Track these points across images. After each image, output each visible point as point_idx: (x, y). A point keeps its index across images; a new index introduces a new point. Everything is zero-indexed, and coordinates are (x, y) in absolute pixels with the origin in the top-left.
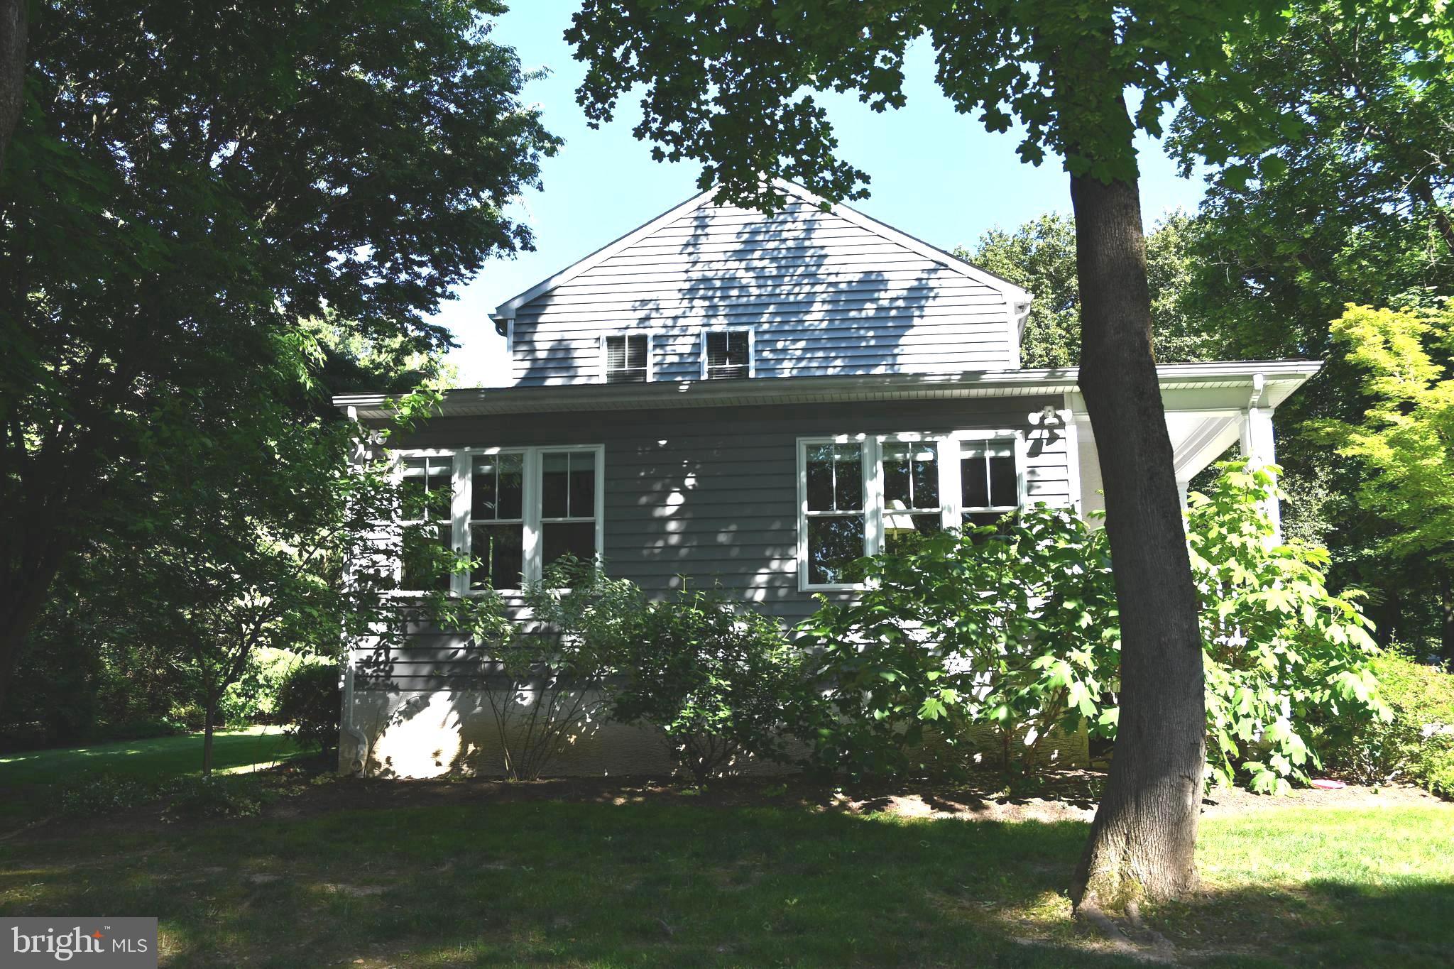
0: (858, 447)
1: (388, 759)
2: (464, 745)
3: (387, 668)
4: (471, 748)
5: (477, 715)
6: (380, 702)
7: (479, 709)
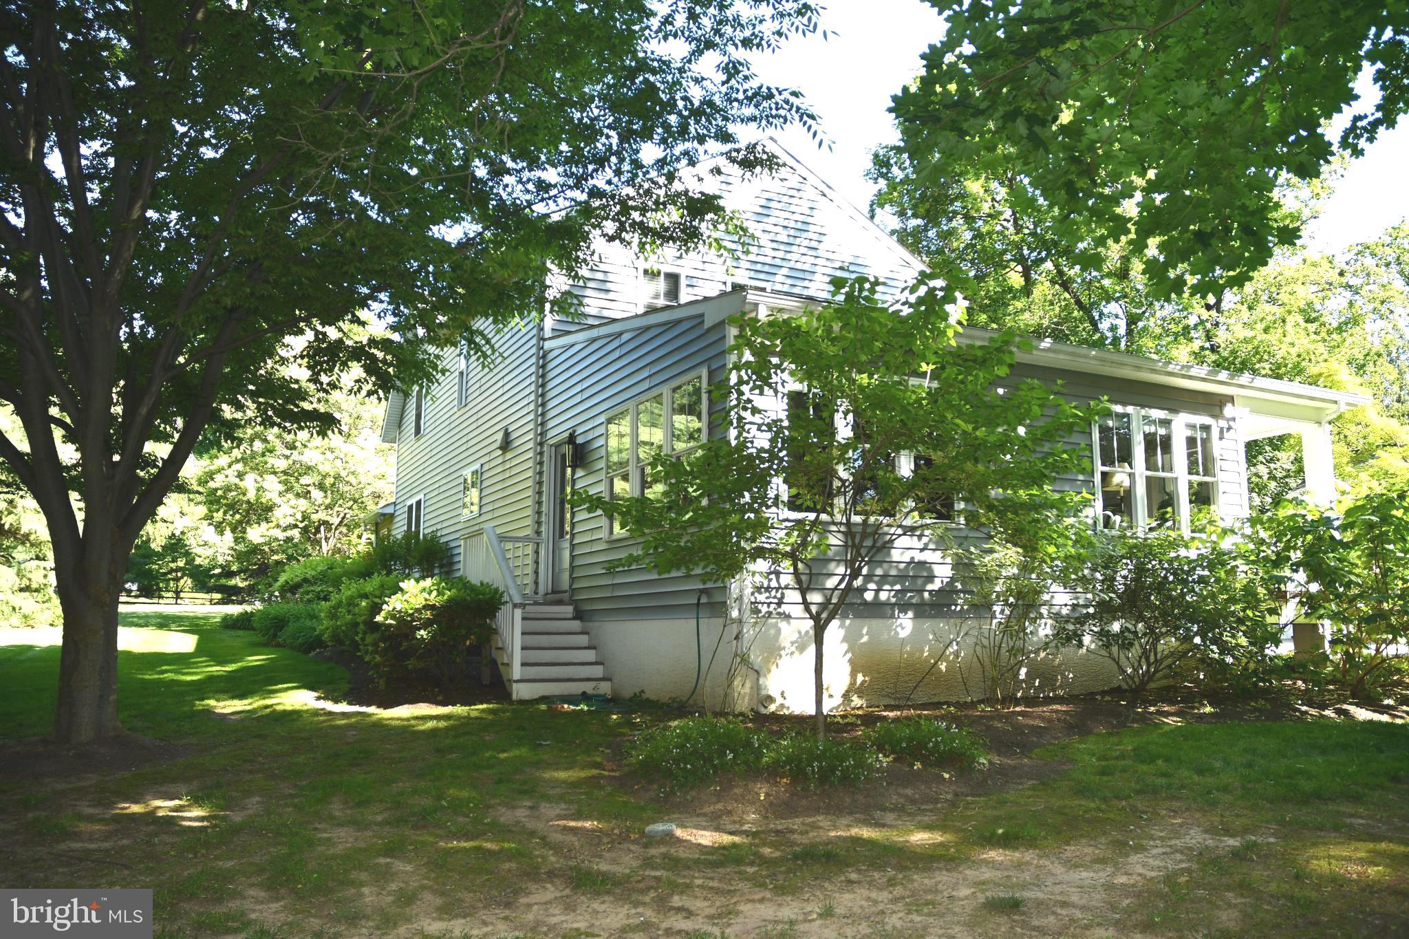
0: (1128, 415)
1: (782, 694)
2: (853, 675)
3: (779, 595)
4: (860, 678)
5: (864, 644)
6: (772, 631)
7: (865, 639)
